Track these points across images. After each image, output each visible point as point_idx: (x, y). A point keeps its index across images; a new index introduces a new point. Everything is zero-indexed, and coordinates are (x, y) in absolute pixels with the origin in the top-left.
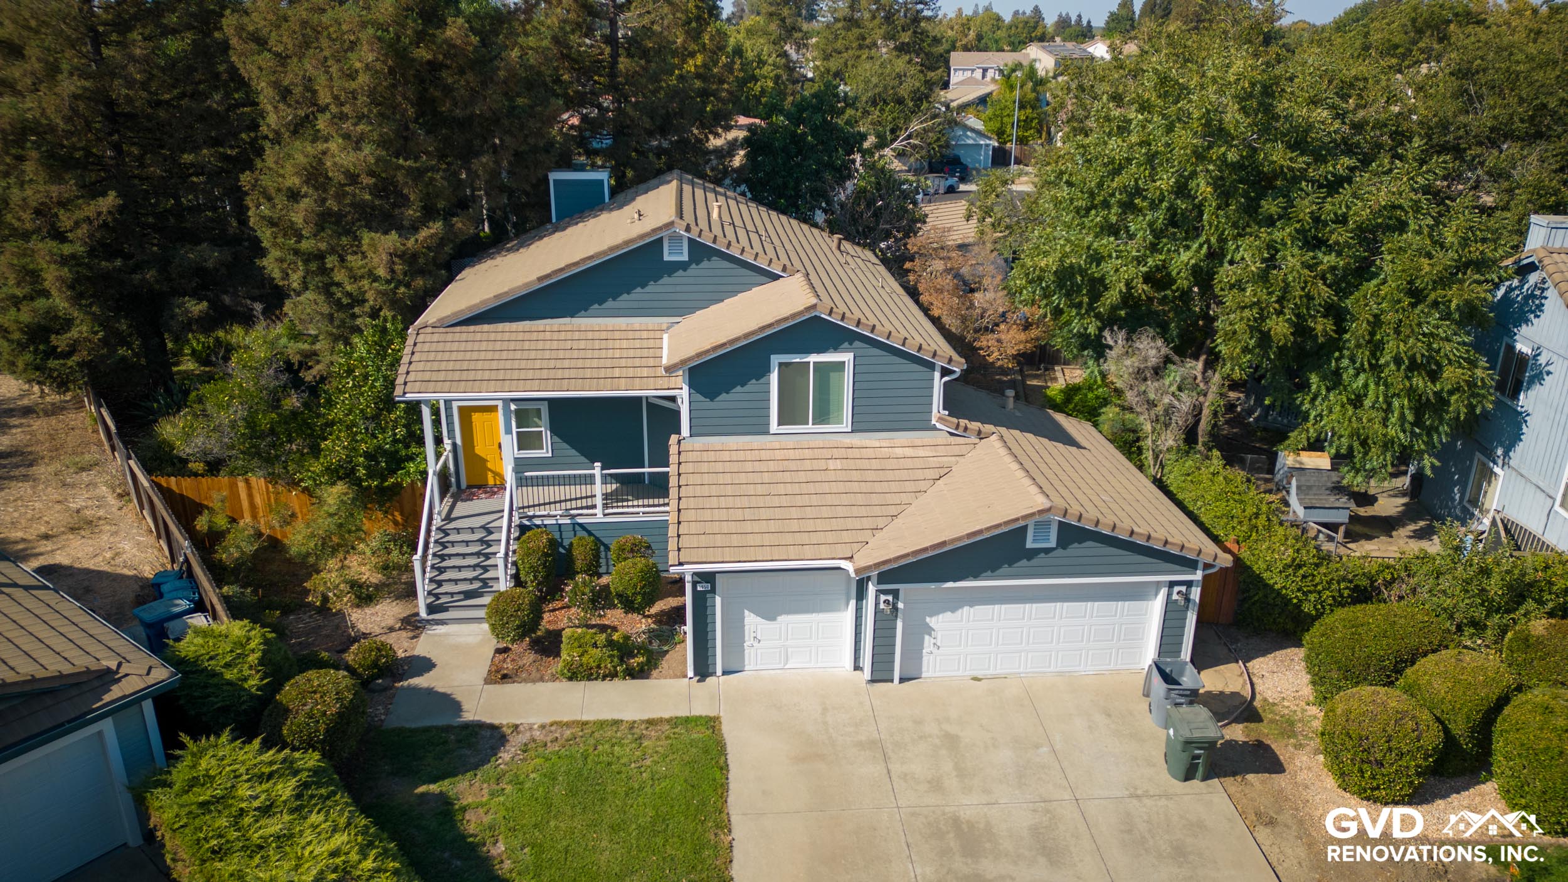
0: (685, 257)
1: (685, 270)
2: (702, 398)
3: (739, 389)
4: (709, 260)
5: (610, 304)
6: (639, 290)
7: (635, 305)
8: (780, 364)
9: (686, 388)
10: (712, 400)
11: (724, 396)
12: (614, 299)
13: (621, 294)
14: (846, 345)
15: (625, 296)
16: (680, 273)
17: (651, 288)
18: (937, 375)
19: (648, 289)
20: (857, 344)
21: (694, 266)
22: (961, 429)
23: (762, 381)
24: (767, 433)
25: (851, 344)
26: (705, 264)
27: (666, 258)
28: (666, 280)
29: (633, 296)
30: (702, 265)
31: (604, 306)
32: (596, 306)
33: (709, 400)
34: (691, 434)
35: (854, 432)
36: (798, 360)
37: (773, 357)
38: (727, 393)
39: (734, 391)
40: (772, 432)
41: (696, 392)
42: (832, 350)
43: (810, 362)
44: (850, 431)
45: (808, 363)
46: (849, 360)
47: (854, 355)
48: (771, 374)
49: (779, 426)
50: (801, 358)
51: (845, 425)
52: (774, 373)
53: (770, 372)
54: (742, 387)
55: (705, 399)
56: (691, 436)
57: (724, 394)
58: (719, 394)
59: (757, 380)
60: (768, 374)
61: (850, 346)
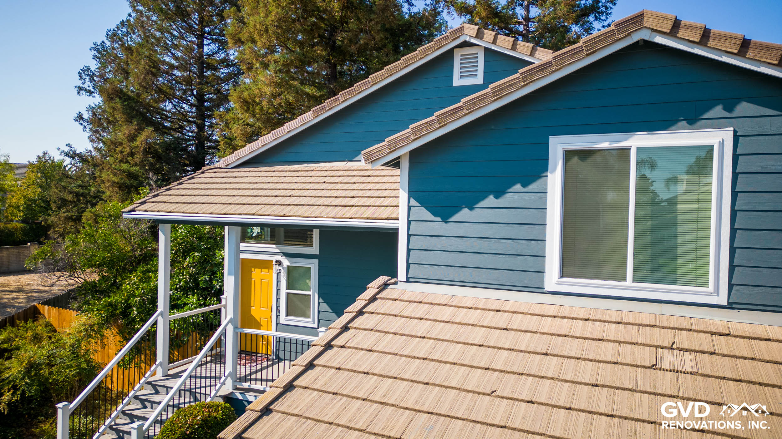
0: (479, 80)
2: (430, 216)
3: (490, 201)
8: (569, 155)
9: (403, 195)
10: (445, 220)
11: (464, 214)
14: (718, 111)
20: (744, 108)
23: (533, 187)
24: (539, 289)
25: (729, 108)
27: (457, 82)
33: (439, 219)
34: (408, 278)
35: (734, 306)
36: (606, 145)
37: (553, 140)
38: (471, 208)
39: (481, 204)
40: (548, 288)
41: (420, 205)
42: (684, 123)
43: (630, 149)
44: (725, 303)
45: (626, 151)
46: (722, 144)
47: (735, 132)
48: (549, 174)
49: (562, 275)
50: (611, 142)
51: (711, 288)
52: (554, 170)
53: (546, 169)
54: (497, 197)
55: (433, 217)
56: (408, 281)
57: (465, 211)
58: (458, 209)
59: (524, 186)
60: (544, 175)
61: (727, 114)
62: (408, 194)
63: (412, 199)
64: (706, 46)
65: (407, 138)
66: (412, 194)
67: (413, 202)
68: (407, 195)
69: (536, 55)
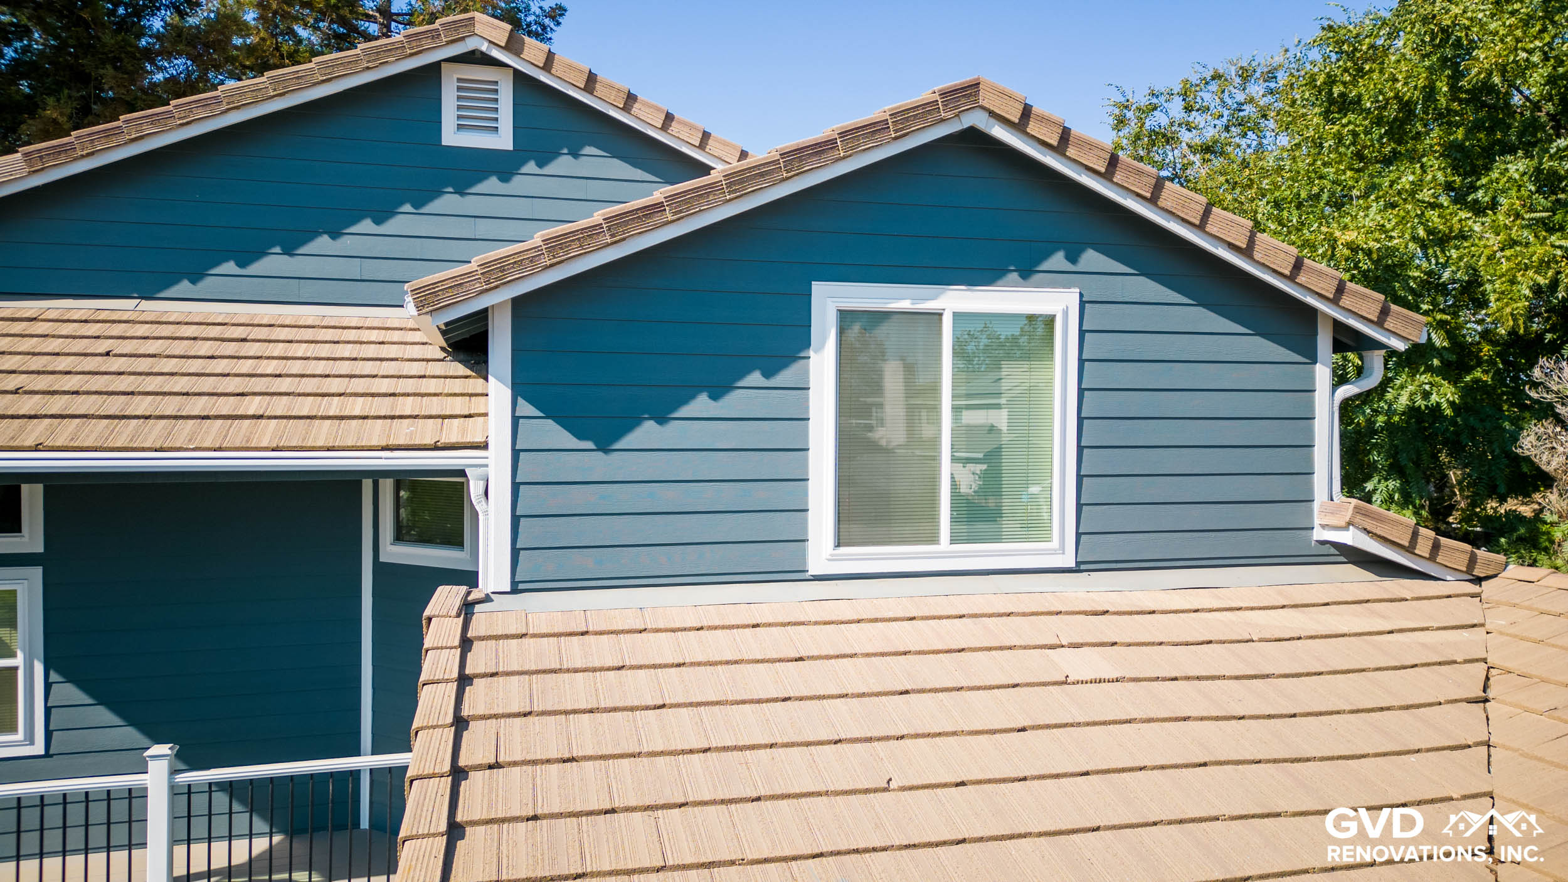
0: (504, 140)
1: (505, 176)
2: (567, 439)
3: (701, 404)
4: (575, 155)
5: (274, 263)
6: (366, 225)
7: (353, 269)
8: (846, 317)
9: (500, 392)
10: (604, 447)
11: (647, 433)
12: (289, 251)
13: (312, 235)
14: (1059, 260)
15: (323, 243)
16: (492, 184)
17: (404, 222)
18: (1322, 374)
19: (393, 226)
20: (1092, 259)
21: (531, 167)
22: (1424, 548)
23: (781, 379)
24: (796, 574)
25: (1073, 258)
26: (563, 164)
27: (451, 136)
28: (448, 202)
29: (346, 244)
30: (550, 169)
31: (259, 267)
32: (230, 267)
33: (590, 445)
34: (514, 583)
35: (1083, 567)
36: (905, 305)
37: (819, 289)
38: (662, 420)
39: (684, 412)
40: (813, 570)
41: (541, 415)
42: (1014, 276)
43: (941, 315)
44: (1073, 565)
45: (936, 316)
46: (1066, 313)
47: (1081, 295)
48: (811, 353)
49: (838, 545)
50: (914, 299)
51: (1055, 543)
52: (822, 346)
53: (808, 345)
54: (715, 397)
55: (575, 440)
56: (515, 590)
57: (650, 425)
58: (631, 422)
59: (767, 375)
60: (802, 355)
61: (1069, 267)
62: (512, 389)
63: (520, 400)
64: (1064, 155)
65: (532, 260)
66: (520, 388)
67: (526, 408)
68: (508, 393)
69: (634, 111)
